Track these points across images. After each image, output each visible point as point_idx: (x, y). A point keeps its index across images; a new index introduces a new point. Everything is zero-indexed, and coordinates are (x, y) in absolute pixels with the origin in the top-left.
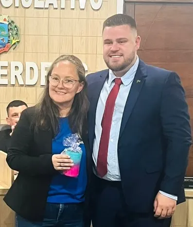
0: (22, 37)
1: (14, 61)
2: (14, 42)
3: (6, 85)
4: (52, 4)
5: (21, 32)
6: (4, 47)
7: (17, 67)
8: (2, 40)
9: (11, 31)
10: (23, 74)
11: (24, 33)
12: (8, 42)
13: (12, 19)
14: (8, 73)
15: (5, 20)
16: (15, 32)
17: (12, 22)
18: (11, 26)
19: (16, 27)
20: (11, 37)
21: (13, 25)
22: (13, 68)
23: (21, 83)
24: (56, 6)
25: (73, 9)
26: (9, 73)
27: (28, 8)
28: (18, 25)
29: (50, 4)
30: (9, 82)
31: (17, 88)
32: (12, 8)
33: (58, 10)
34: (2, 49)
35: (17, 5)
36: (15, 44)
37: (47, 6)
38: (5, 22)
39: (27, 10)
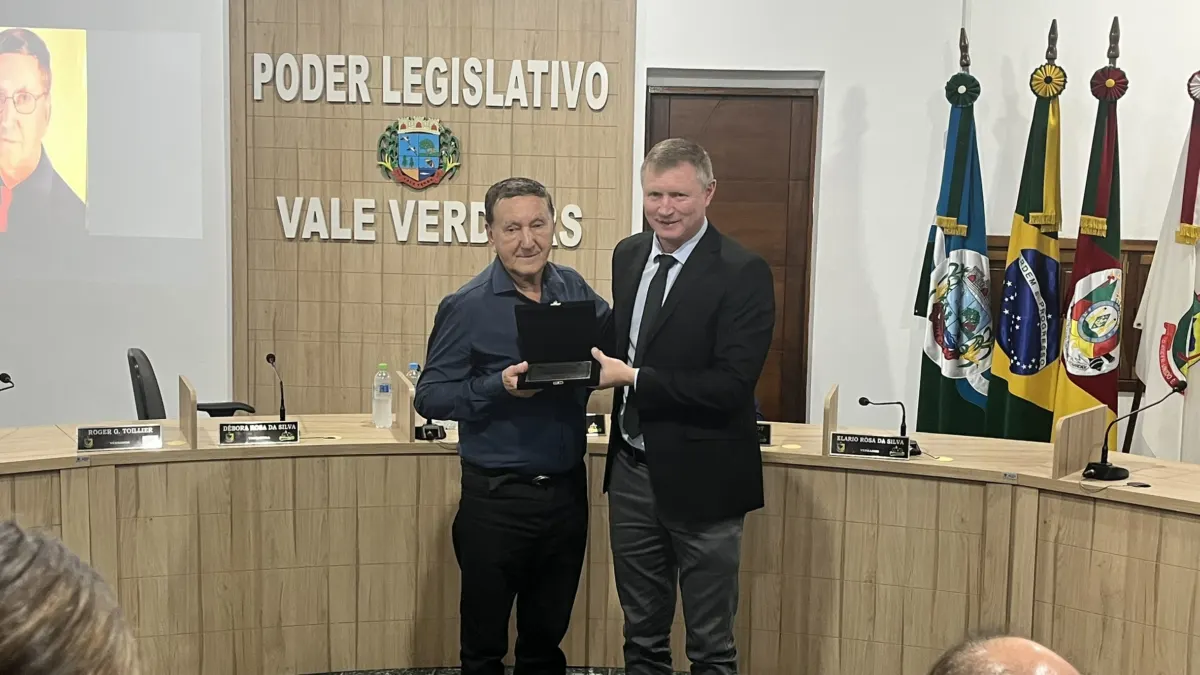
0: (465, 157)
1: (450, 199)
2: (449, 166)
3: (435, 243)
4: (518, 100)
5: (464, 149)
6: (433, 175)
7: (455, 212)
8: (428, 162)
9: (444, 147)
10: (466, 223)
11: (469, 149)
12: (440, 168)
13: (447, 126)
14: (439, 222)
15: (434, 128)
16: (451, 150)
17: (447, 131)
18: (446, 139)
19: (453, 140)
20: (444, 158)
21: (449, 137)
22: (447, 213)
23: (463, 238)
24: (524, 103)
25: (556, 109)
26: (441, 221)
27: (475, 106)
28: (457, 136)
29: (514, 100)
30: (441, 237)
31: (456, 249)
32: (447, 107)
33: (529, 111)
34: (429, 179)
35: (455, 101)
36: (451, 169)
37: (509, 103)
38: (434, 132)
39: (473, 110)
